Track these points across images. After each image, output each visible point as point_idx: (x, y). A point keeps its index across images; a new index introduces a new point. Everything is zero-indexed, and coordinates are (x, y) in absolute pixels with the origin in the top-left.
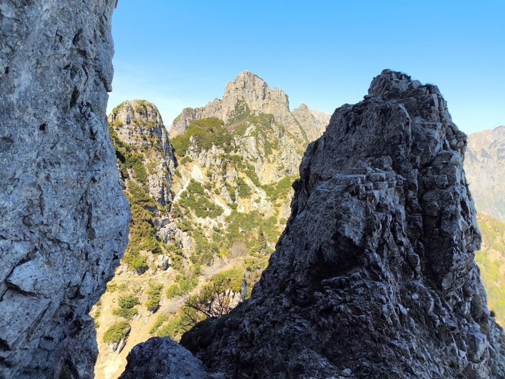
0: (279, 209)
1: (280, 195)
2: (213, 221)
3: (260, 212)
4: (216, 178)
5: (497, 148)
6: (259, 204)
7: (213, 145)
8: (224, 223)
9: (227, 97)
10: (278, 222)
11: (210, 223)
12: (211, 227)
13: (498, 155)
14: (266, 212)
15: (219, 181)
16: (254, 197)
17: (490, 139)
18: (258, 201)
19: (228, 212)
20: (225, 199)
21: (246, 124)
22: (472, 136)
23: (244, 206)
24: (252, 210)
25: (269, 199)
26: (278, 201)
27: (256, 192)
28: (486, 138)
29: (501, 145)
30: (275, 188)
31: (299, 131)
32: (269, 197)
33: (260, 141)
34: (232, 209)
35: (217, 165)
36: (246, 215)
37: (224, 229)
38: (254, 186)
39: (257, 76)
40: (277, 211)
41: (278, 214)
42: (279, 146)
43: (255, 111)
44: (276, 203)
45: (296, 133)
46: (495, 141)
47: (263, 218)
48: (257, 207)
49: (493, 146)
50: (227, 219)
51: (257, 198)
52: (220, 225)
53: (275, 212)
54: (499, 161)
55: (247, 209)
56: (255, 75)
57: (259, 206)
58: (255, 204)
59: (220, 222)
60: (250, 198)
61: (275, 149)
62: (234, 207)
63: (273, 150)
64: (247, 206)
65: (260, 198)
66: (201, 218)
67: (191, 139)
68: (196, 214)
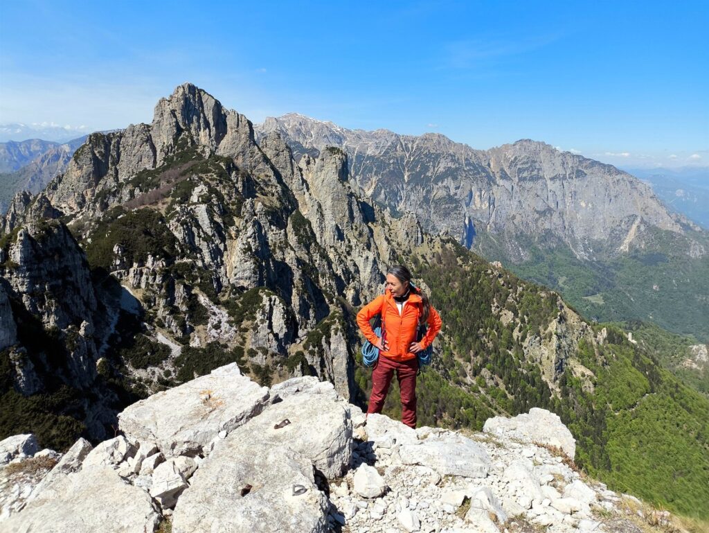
0: (245, 336)
1: (247, 315)
2: (157, 369)
3: (222, 343)
4: (157, 302)
5: (518, 167)
6: (219, 331)
7: (150, 256)
8: (172, 369)
9: (159, 122)
10: (246, 354)
11: (154, 373)
12: (155, 380)
13: (518, 176)
14: (229, 341)
15: (161, 306)
16: (213, 320)
17: (510, 156)
18: (217, 327)
19: (176, 350)
20: (172, 332)
21: (194, 180)
22: (490, 152)
23: (198, 337)
24: (209, 341)
25: (232, 322)
26: (245, 324)
27: (214, 314)
28: (505, 155)
29: (522, 164)
30: (240, 305)
31: (271, 173)
32: (232, 319)
33: (216, 209)
34: (183, 344)
35: (157, 285)
36: (202, 349)
37: (172, 378)
38: (211, 304)
39: (204, 91)
40: (244, 339)
41: (245, 342)
42: (244, 213)
43: (204, 146)
44: (242, 326)
45: (267, 176)
46: (516, 158)
47: (225, 351)
48: (216, 335)
49: (513, 165)
50: (177, 362)
51: (215, 323)
52: (168, 373)
53: (241, 340)
54: (520, 184)
55: (203, 340)
56: (201, 90)
57: (219, 334)
58: (214, 332)
59: (166, 368)
60: (207, 324)
61: (237, 217)
62: (184, 341)
63: (235, 219)
64: (203, 336)
65: (220, 322)
66: (140, 370)
67: (115, 249)
68: (133, 365)
